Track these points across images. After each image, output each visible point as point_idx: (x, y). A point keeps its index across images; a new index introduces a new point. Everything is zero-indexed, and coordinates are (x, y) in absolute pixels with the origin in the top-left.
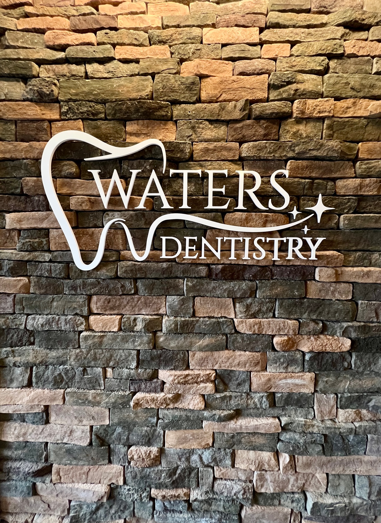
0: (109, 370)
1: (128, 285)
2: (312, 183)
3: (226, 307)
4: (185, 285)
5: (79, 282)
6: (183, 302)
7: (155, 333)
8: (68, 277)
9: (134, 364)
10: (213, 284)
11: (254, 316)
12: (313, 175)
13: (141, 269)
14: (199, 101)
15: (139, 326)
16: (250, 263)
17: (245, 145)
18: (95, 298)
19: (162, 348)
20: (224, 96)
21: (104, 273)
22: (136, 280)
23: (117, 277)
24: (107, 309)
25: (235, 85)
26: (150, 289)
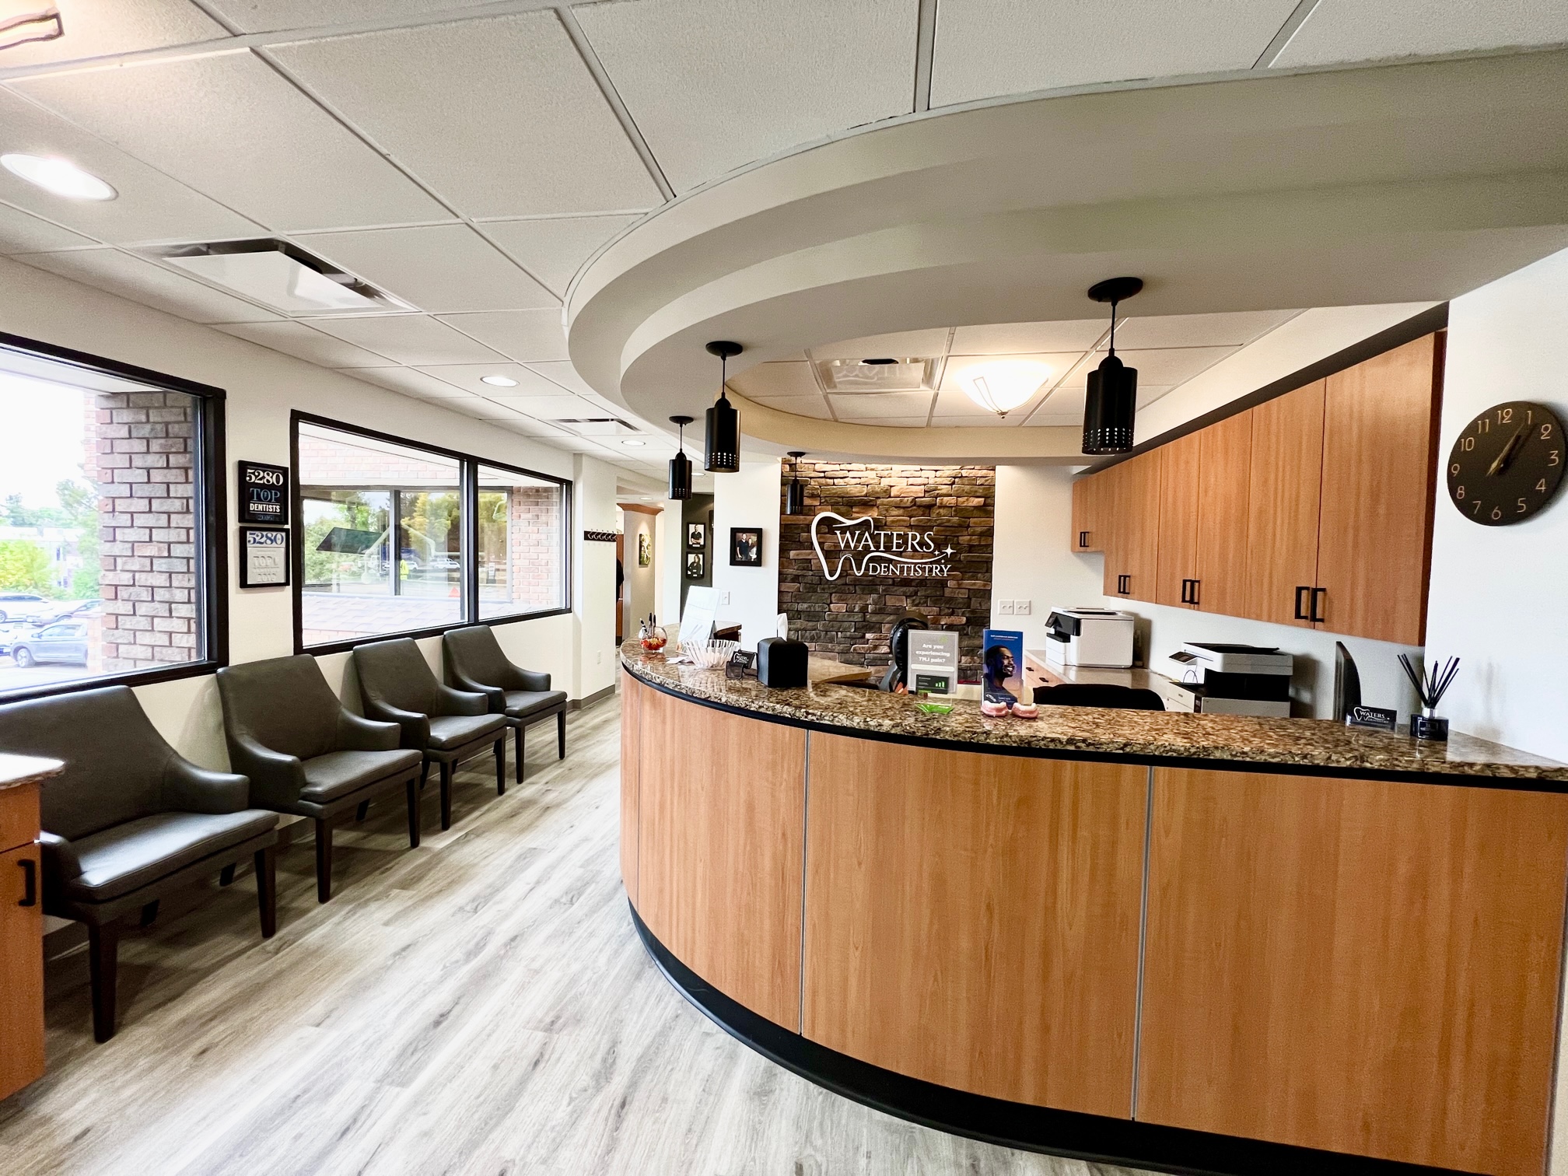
0: (839, 633)
1: (851, 588)
2: (946, 538)
3: (902, 601)
4: (881, 589)
5: (826, 586)
6: (879, 598)
7: (864, 613)
8: (820, 584)
9: (853, 630)
10: (896, 588)
12: (947, 534)
13: (858, 580)
14: (890, 497)
15: (857, 610)
17: (912, 519)
18: (833, 595)
20: (902, 495)
21: (840, 582)
22: (855, 585)
24: (840, 600)
26: (863, 590)
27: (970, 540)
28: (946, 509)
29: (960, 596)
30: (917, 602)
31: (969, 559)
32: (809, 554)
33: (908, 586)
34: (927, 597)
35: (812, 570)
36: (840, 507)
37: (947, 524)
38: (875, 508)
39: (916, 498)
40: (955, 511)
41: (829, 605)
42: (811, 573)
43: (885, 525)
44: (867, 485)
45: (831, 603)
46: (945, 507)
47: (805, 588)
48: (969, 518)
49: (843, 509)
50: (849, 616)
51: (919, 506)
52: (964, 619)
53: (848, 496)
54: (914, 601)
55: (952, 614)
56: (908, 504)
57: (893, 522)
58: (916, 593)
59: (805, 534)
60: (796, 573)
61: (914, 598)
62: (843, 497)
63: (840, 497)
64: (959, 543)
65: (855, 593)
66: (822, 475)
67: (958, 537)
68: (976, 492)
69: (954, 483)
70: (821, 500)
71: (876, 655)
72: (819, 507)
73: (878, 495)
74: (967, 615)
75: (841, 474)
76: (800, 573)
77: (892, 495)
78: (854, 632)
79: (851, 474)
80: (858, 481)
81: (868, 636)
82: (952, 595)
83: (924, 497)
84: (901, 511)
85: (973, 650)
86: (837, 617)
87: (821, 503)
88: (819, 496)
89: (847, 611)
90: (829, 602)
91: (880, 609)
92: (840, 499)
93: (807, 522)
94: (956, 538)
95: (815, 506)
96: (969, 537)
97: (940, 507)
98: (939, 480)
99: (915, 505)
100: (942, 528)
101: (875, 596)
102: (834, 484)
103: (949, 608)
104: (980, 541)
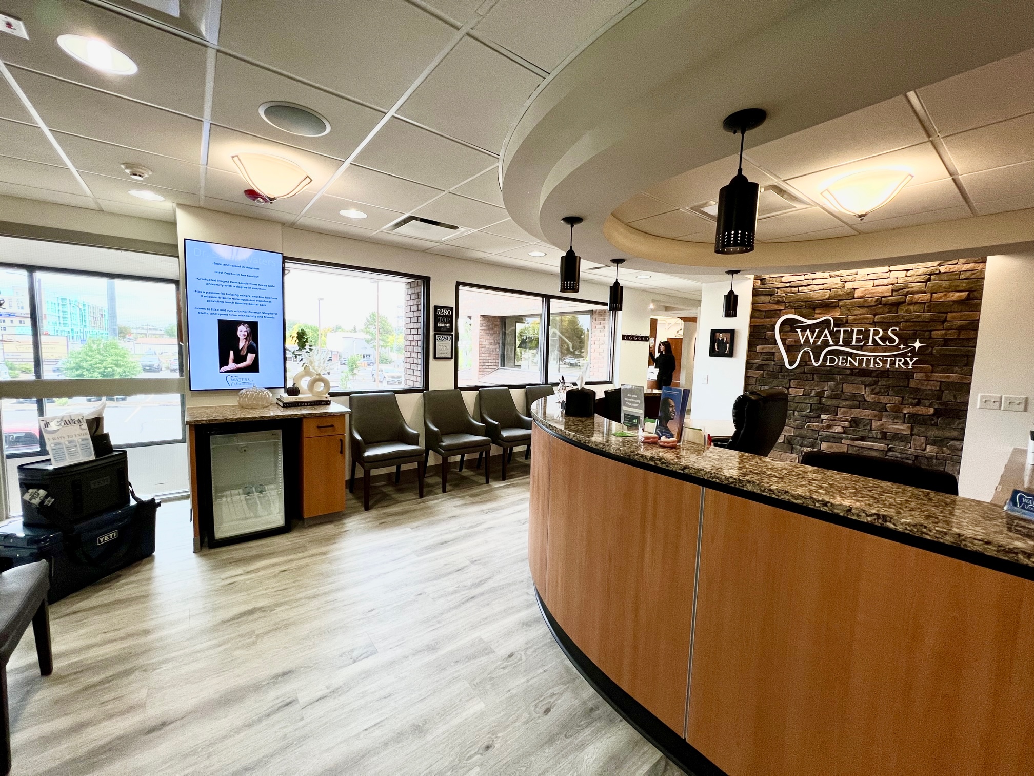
0: (796, 412)
1: (810, 376)
2: (915, 333)
3: (860, 389)
4: (838, 378)
5: (786, 374)
6: (837, 385)
7: (821, 397)
8: (781, 372)
9: (808, 411)
10: (853, 378)
11: (876, 394)
12: (916, 329)
13: (816, 370)
14: (854, 298)
15: (813, 394)
16: (874, 369)
17: (877, 317)
18: (792, 381)
19: (824, 405)
20: (867, 296)
21: (798, 371)
22: (813, 374)
23: (804, 373)
24: (797, 386)
25: (873, 291)
26: (820, 378)
27: (946, 334)
28: (918, 305)
29: (929, 387)
30: (877, 390)
31: (942, 352)
32: (773, 348)
33: (868, 376)
34: (888, 387)
35: (774, 361)
36: (802, 310)
37: (916, 320)
38: (838, 309)
39: (882, 297)
40: (928, 307)
41: (788, 389)
42: (773, 363)
43: (847, 322)
44: (830, 290)
45: (790, 387)
46: (916, 303)
47: (767, 374)
48: (947, 313)
49: (805, 311)
50: (805, 399)
51: (885, 305)
52: (932, 411)
53: (810, 300)
54: (873, 390)
55: (918, 404)
56: (873, 304)
57: (855, 319)
58: (876, 383)
59: (769, 333)
60: (760, 363)
61: (874, 387)
62: (806, 302)
63: (802, 302)
64: (931, 337)
65: (813, 380)
66: (788, 285)
67: (931, 331)
68: (958, 286)
69: (929, 280)
70: (785, 305)
71: (828, 433)
72: (784, 311)
73: (839, 298)
74: (936, 407)
75: (805, 283)
76: (764, 362)
77: (856, 296)
78: (810, 412)
79: (815, 282)
80: (821, 287)
81: (823, 416)
82: (919, 386)
83: (892, 296)
84: (865, 310)
85: (941, 441)
86: (794, 399)
87: (785, 307)
88: (784, 302)
89: (803, 395)
90: (788, 386)
91: (835, 395)
92: (803, 304)
93: (772, 323)
94: (927, 333)
95: (780, 310)
96: (943, 332)
97: (910, 304)
98: (910, 279)
99: (880, 303)
100: (912, 324)
101: (832, 384)
102: (798, 292)
103: (914, 399)
104: (959, 335)
